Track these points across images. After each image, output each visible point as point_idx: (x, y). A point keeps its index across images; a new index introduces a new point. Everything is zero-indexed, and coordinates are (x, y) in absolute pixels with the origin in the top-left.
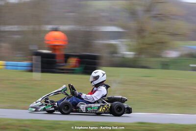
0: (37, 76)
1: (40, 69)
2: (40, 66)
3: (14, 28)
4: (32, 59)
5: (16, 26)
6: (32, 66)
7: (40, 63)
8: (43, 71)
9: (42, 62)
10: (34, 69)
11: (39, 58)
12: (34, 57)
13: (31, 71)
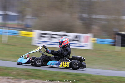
0: (118, 48)
1: (120, 44)
2: (120, 42)
3: (102, 17)
4: (115, 37)
5: (103, 16)
6: (115, 42)
7: (120, 40)
8: (122, 46)
9: (122, 40)
10: (116, 44)
11: (120, 37)
12: (117, 36)
13: (114, 45)
